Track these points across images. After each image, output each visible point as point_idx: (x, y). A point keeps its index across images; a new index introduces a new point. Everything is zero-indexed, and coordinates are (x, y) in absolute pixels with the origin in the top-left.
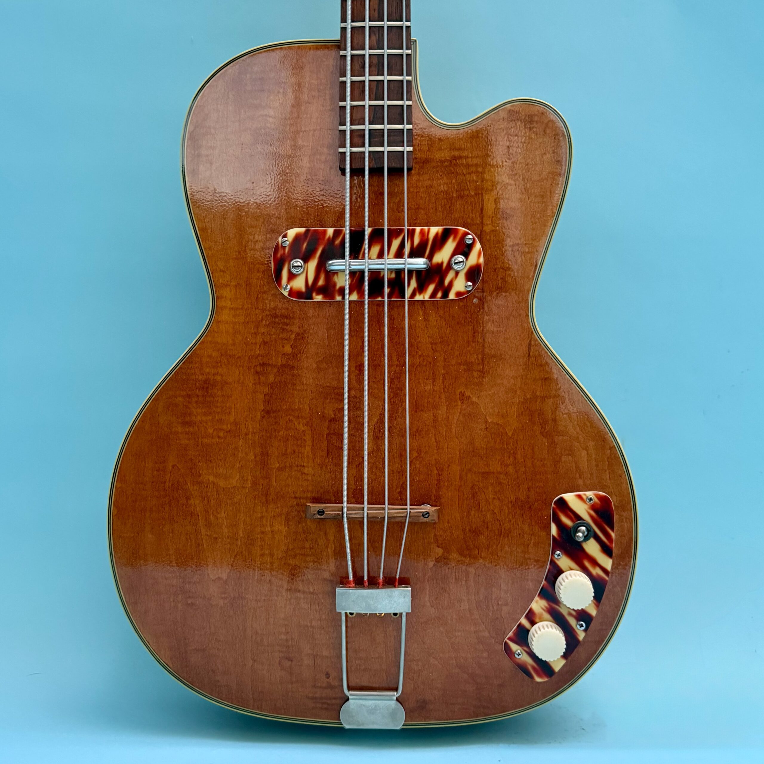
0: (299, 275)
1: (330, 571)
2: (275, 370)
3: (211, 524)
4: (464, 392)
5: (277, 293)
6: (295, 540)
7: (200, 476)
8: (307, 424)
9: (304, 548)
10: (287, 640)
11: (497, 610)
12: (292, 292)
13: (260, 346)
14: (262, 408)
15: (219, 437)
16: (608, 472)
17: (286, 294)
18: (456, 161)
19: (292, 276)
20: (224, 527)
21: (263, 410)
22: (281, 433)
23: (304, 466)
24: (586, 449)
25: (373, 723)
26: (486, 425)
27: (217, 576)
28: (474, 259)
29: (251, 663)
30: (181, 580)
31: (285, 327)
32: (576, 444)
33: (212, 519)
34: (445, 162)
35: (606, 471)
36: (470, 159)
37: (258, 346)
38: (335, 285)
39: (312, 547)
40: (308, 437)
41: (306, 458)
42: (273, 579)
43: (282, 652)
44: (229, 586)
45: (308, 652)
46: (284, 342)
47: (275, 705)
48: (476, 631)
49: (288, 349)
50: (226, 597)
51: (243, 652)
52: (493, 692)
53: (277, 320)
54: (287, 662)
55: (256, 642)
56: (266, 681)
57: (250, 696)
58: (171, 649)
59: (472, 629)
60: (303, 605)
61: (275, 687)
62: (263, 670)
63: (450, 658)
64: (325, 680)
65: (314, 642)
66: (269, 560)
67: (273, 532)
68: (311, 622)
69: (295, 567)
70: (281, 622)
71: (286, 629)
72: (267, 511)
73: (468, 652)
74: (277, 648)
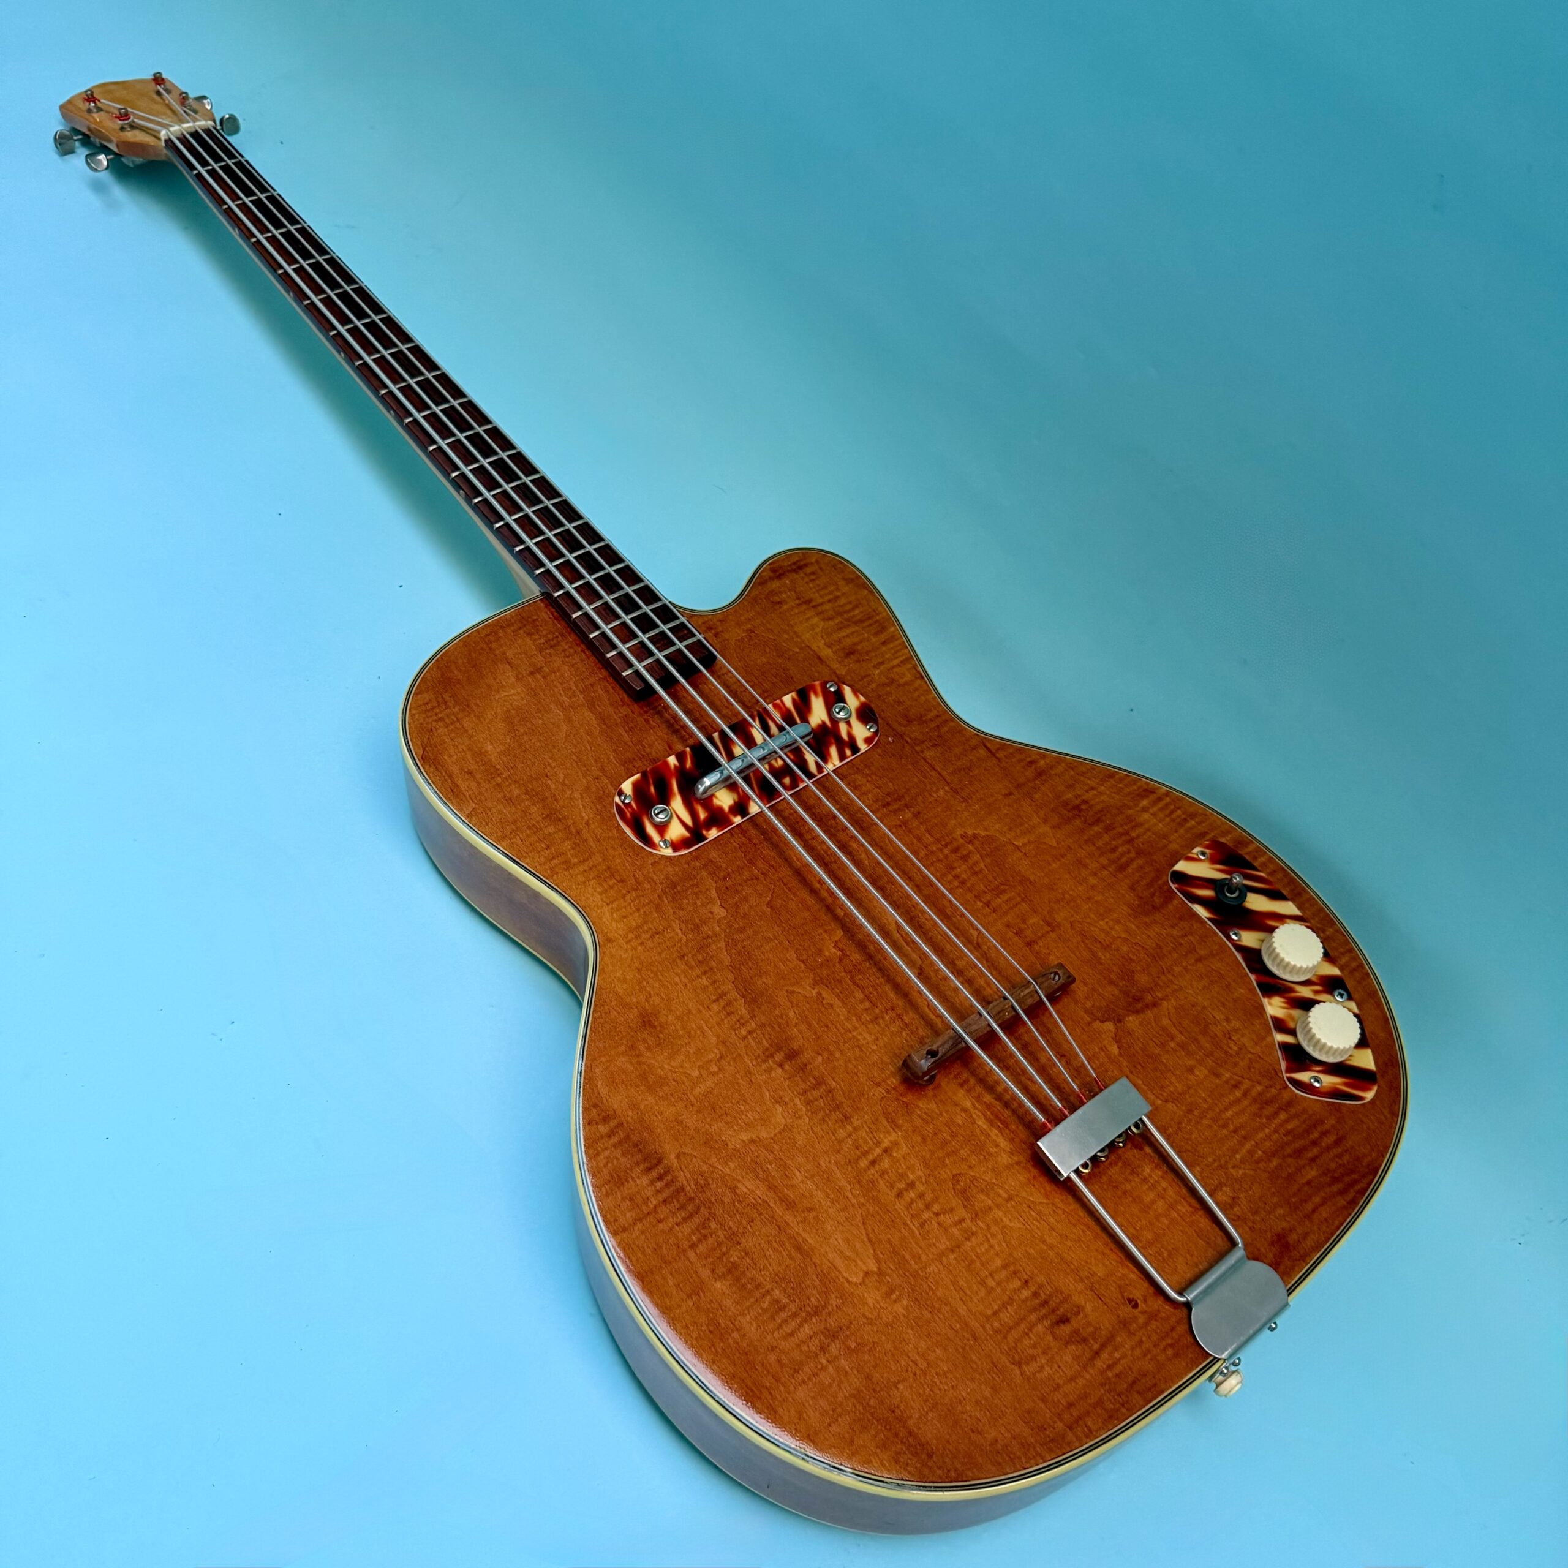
0: (669, 821)
1: (1004, 1151)
2: (723, 946)
3: (794, 1202)
4: (965, 833)
5: (658, 859)
6: (924, 1140)
7: (727, 1145)
8: (815, 983)
9: (944, 1143)
10: (1035, 1294)
11: (1240, 1049)
12: (675, 846)
14: (742, 1001)
15: (714, 1074)
17: (668, 852)
19: (662, 828)
20: (814, 1192)
21: (746, 1002)
22: (791, 1014)
26: (1021, 852)
27: (861, 1275)
28: (853, 701)
29: (1017, 1371)
30: (814, 1320)
31: (696, 890)
33: (791, 1194)
38: (720, 809)
39: (954, 1135)
40: (829, 997)
41: (848, 1026)
42: (942, 1218)
43: (1045, 1317)
44: (889, 1275)
45: (1079, 1289)
46: (708, 907)
47: (1105, 1410)
48: (1245, 1095)
49: (720, 912)
50: (900, 1296)
51: (993, 1363)
52: (1340, 1156)
53: (679, 888)
54: (1062, 1327)
55: (997, 1331)
56: (1060, 1382)
57: (1060, 1425)
58: (884, 1446)
59: (1238, 1094)
60: (1012, 1225)
61: (1081, 1382)
62: (1042, 1368)
63: (1251, 1153)
64: (1136, 1311)
65: (1073, 1267)
66: (912, 1194)
67: (886, 1151)
68: (1044, 1242)
69: (956, 1178)
70: (1004, 1273)
71: (1020, 1279)
72: (855, 1129)
73: (1262, 1127)
74: (1033, 1317)
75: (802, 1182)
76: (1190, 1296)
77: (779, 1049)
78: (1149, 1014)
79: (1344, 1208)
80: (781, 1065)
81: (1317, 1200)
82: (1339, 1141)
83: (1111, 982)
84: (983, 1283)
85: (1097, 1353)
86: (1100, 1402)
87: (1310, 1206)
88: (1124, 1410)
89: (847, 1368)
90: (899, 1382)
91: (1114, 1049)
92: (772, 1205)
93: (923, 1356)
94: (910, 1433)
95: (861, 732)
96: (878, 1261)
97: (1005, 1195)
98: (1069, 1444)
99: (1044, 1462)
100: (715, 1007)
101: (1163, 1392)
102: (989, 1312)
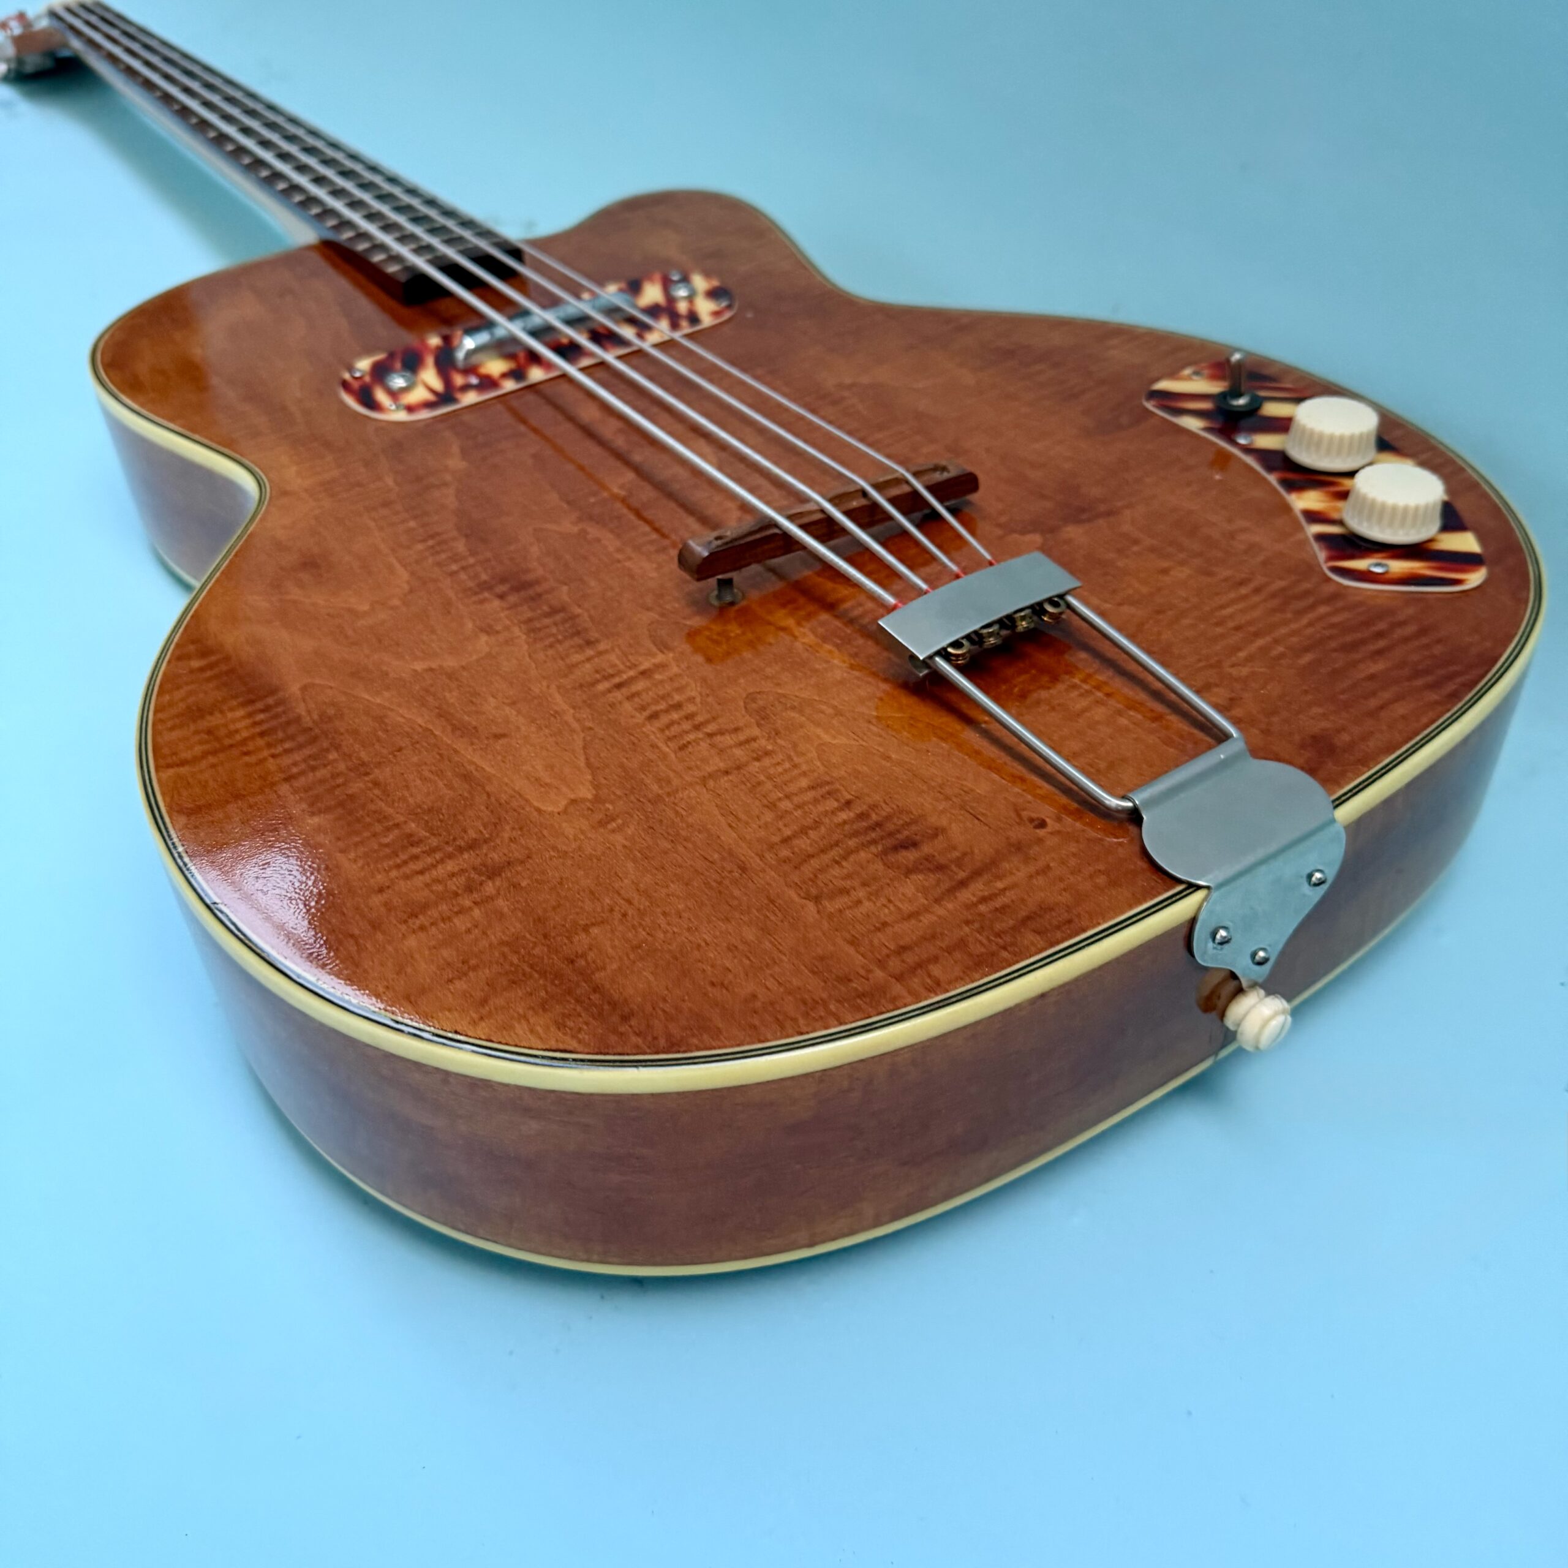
1: (839, 667)
3: (474, 728)
7: (387, 675)
10: (862, 816)
11: (1250, 547)
12: (411, 409)
15: (393, 607)
17: (402, 416)
19: (397, 394)
20: (512, 719)
22: (534, 550)
28: (702, 283)
29: (811, 907)
30: (466, 855)
33: (472, 720)
41: (620, 556)
42: (718, 739)
43: (874, 842)
44: (612, 802)
45: (941, 808)
46: (443, 461)
47: (970, 955)
48: (1257, 591)
49: (456, 463)
50: (625, 824)
51: (768, 898)
52: (1427, 646)
53: (406, 447)
54: (904, 853)
55: (787, 860)
56: (888, 919)
57: (879, 974)
58: (544, 1006)
59: (1244, 591)
60: (834, 742)
61: (927, 919)
62: (859, 902)
63: (1265, 650)
64: (1041, 832)
65: (933, 784)
66: (675, 716)
67: (643, 673)
68: (888, 758)
69: (751, 698)
70: (811, 795)
71: (837, 800)
72: (600, 654)
73: (1286, 623)
74: (852, 843)
75: (496, 708)
76: (1138, 798)
77: (503, 580)
78: (1101, 522)
79: (1437, 703)
80: (501, 597)
81: (1386, 695)
82: (1423, 632)
83: (1043, 497)
84: (772, 806)
85: (963, 884)
86: (962, 944)
87: (1373, 703)
88: (1005, 954)
89: (506, 910)
90: (593, 924)
92: (437, 733)
93: (645, 893)
94: (596, 989)
95: (705, 308)
96: (597, 787)
97: (830, 711)
98: (893, 1000)
99: (841, 1024)
100: (420, 547)
101: (1084, 930)
102: (776, 839)
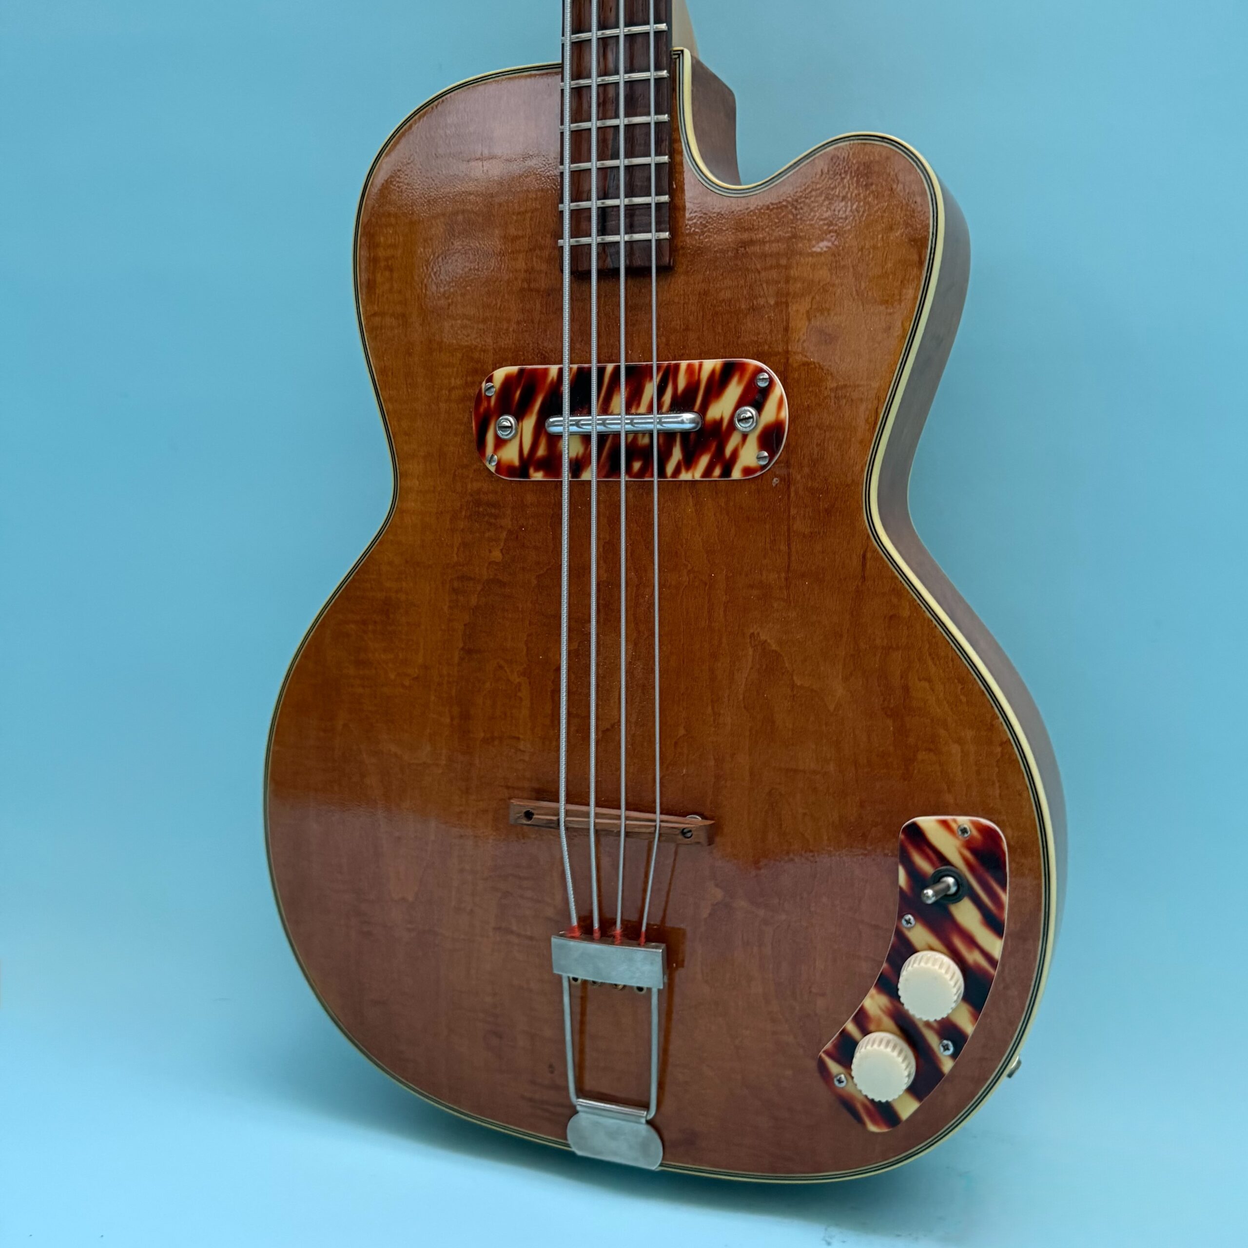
0: (510, 440)
2: (479, 588)
4: (758, 634)
5: (482, 468)
8: (523, 673)
9: (518, 866)
10: (494, 1006)
13: (458, 549)
14: (461, 645)
16: (997, 785)
17: (492, 468)
18: (745, 249)
19: (500, 443)
21: (463, 649)
22: (488, 685)
23: (518, 738)
24: (960, 741)
25: (615, 1154)
26: (792, 690)
27: (400, 896)
31: (493, 521)
32: (942, 732)
34: (728, 251)
35: (993, 784)
36: (767, 245)
37: (456, 549)
38: (562, 455)
40: (525, 693)
43: (489, 1022)
44: (416, 911)
45: (524, 1029)
46: (491, 544)
49: (497, 555)
51: (435, 1014)
52: (801, 1136)
53: (481, 509)
54: (494, 1037)
56: (465, 1062)
59: (769, 1027)
61: (478, 1074)
63: (733, 1070)
64: (548, 1074)
66: (470, 878)
69: (507, 894)
70: (486, 976)
71: (493, 989)
72: (467, 804)
74: (482, 1016)
77: (460, 703)
79: (763, 1165)
80: (452, 718)
91: (705, 913)
96: (416, 898)
100: (439, 635)
102: (458, 988)
